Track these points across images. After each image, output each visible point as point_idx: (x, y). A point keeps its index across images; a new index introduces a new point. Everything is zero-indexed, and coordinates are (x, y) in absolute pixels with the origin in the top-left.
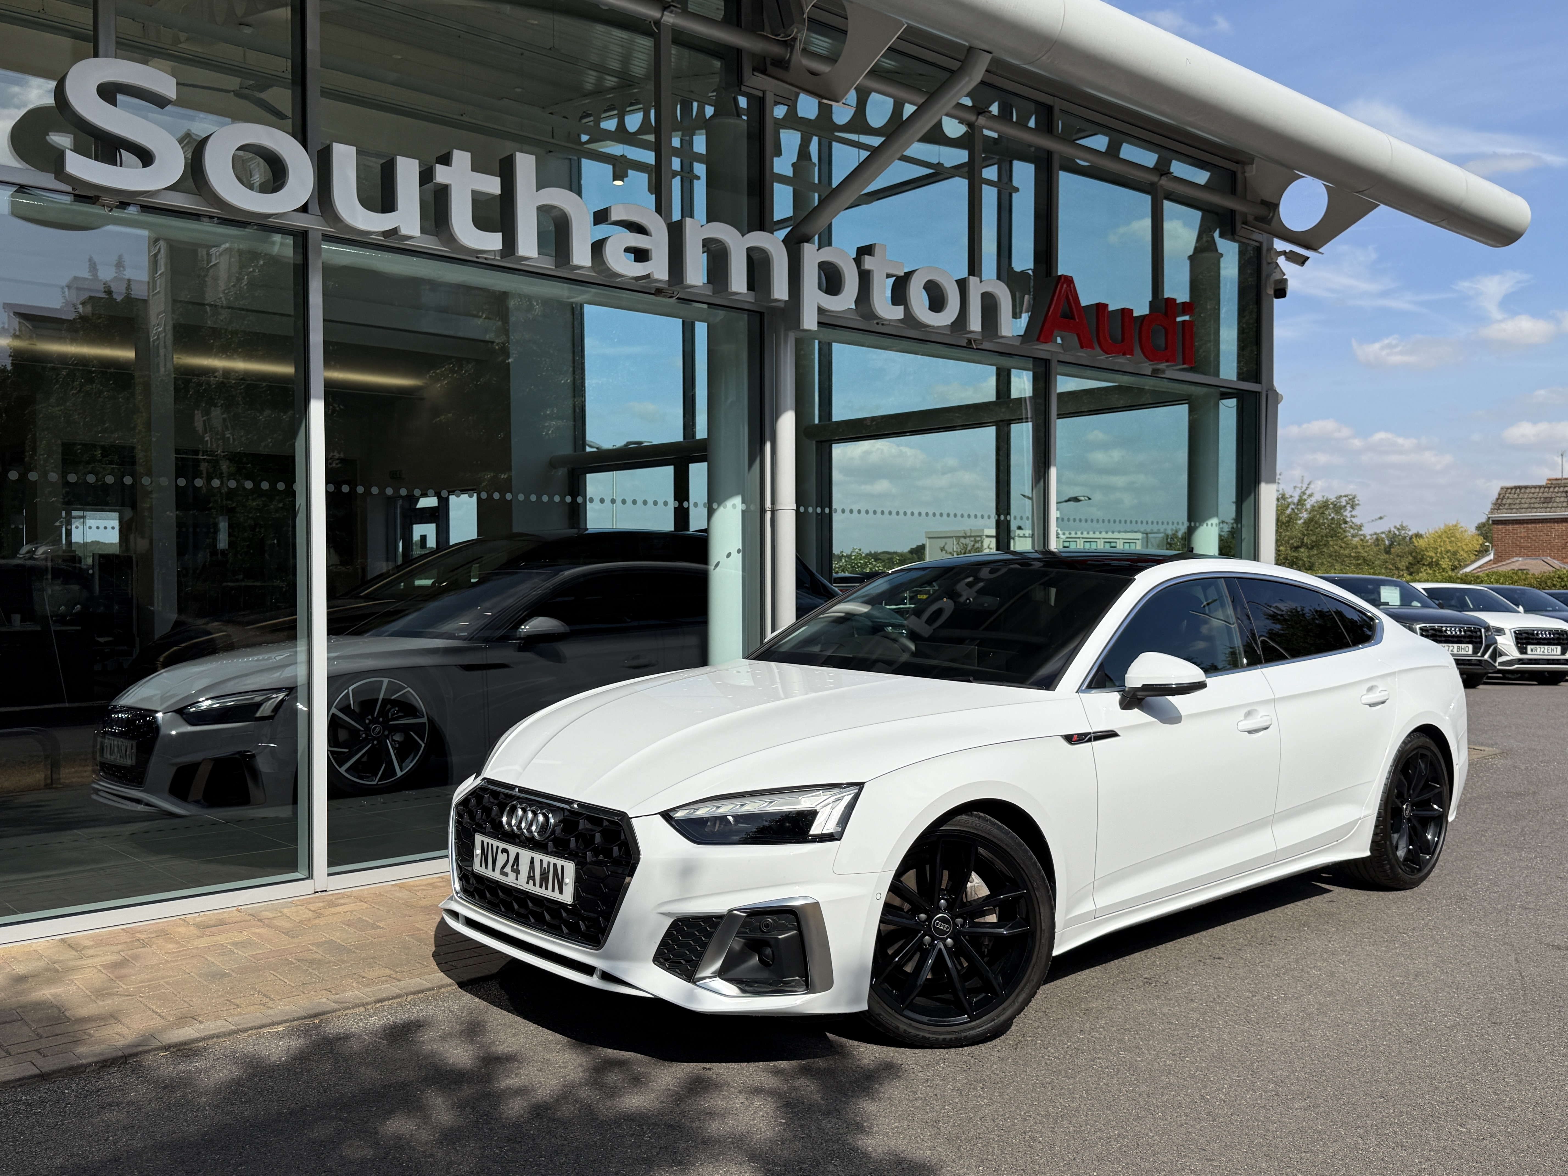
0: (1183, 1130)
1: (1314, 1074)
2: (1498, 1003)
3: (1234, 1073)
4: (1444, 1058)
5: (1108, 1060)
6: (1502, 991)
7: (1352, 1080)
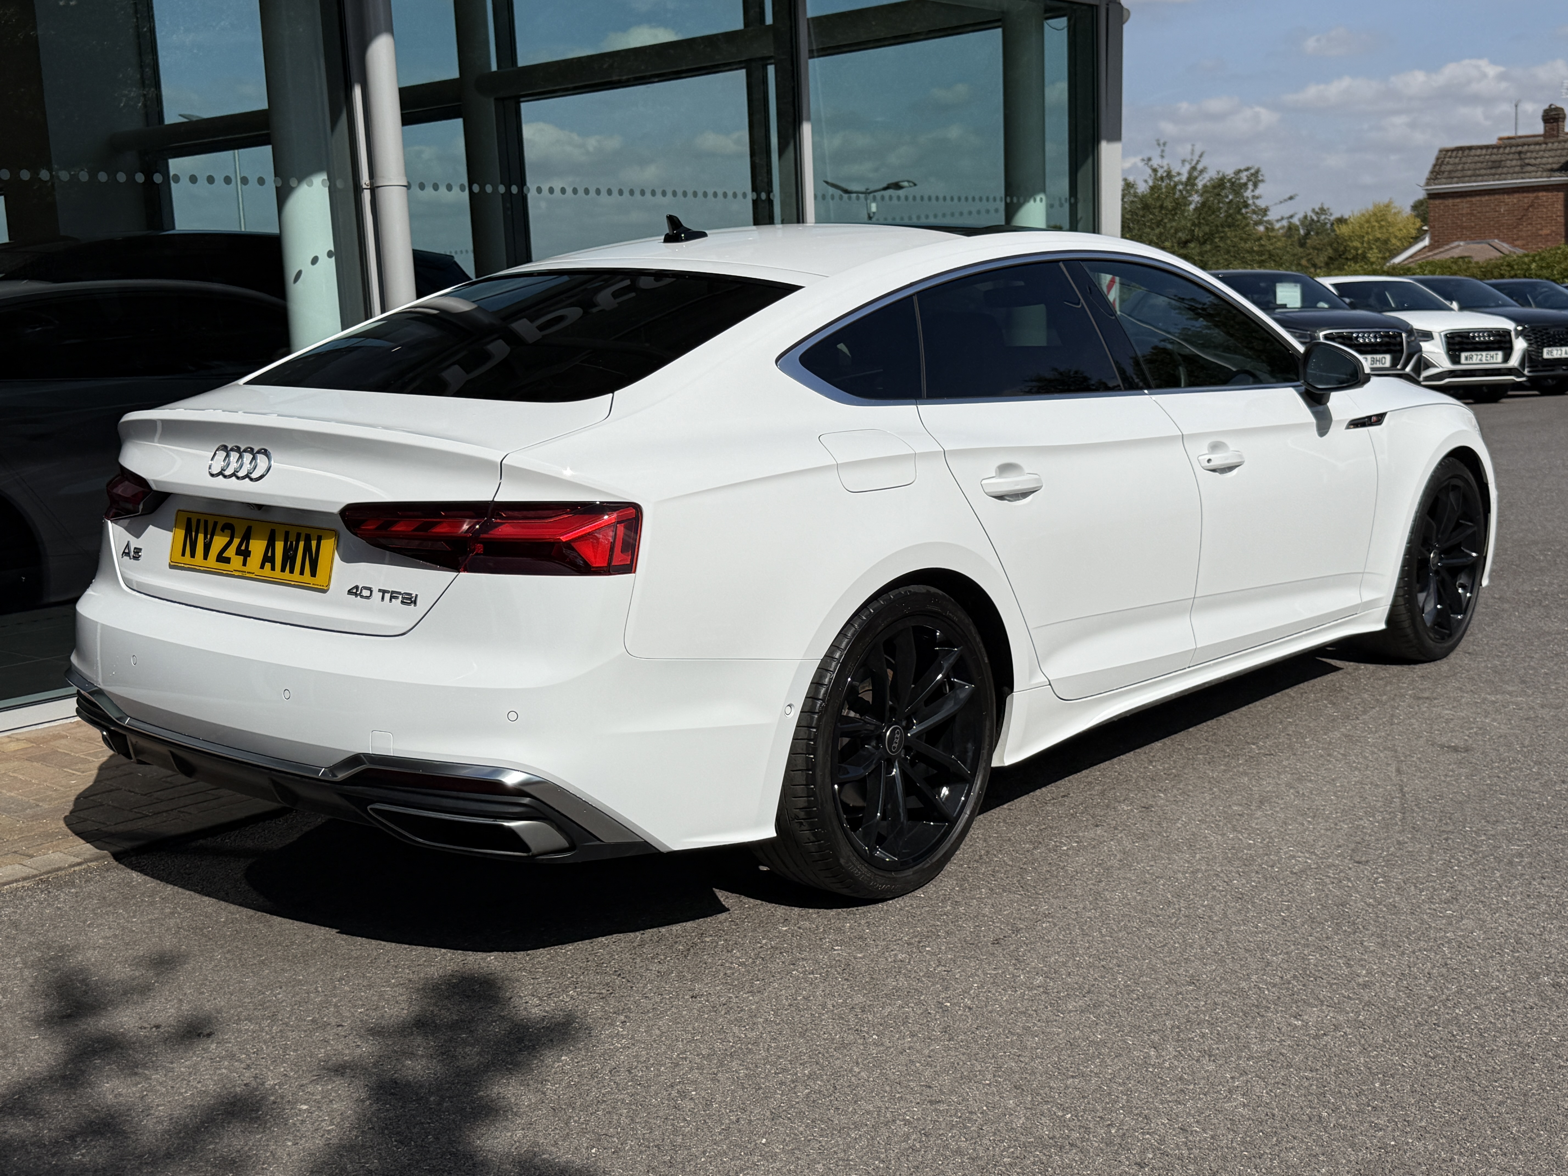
0: (903, 1058)
1: (1102, 957)
2: (1366, 833)
3: (989, 964)
4: (1284, 919)
5: (817, 962)
6: (1374, 816)
7: (1154, 961)
